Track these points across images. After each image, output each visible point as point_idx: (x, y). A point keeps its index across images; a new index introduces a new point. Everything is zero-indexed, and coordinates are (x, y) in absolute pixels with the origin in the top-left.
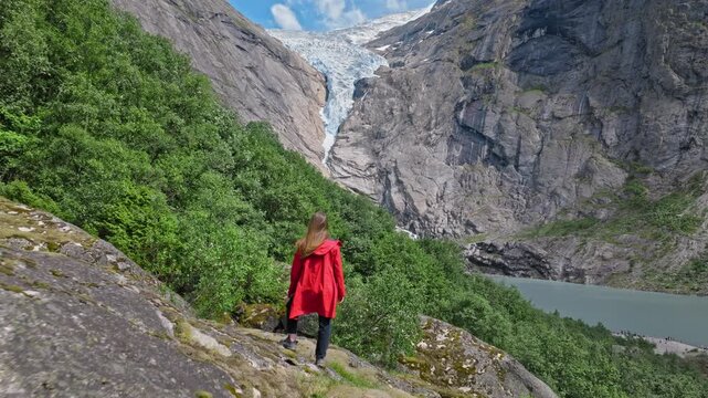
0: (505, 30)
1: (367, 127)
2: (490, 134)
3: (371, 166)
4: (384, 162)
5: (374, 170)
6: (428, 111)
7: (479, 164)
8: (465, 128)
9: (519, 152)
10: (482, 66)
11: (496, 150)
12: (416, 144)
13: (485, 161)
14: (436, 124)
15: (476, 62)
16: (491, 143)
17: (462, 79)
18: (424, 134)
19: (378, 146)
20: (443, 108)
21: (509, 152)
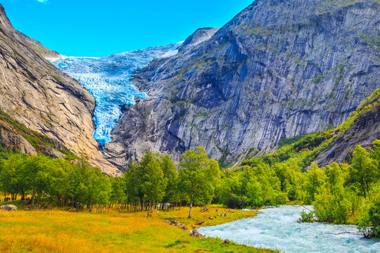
0: (193, 84)
1: (123, 132)
2: (180, 136)
3: (123, 152)
4: (129, 150)
5: (125, 154)
6: (153, 125)
7: (174, 151)
8: (170, 133)
9: (190, 145)
10: (180, 102)
11: (181, 144)
12: (146, 140)
13: (176, 150)
14: (157, 131)
15: (178, 99)
16: (180, 140)
17: (171, 108)
18: (150, 136)
19: (127, 142)
20: (161, 123)
21: (186, 145)
